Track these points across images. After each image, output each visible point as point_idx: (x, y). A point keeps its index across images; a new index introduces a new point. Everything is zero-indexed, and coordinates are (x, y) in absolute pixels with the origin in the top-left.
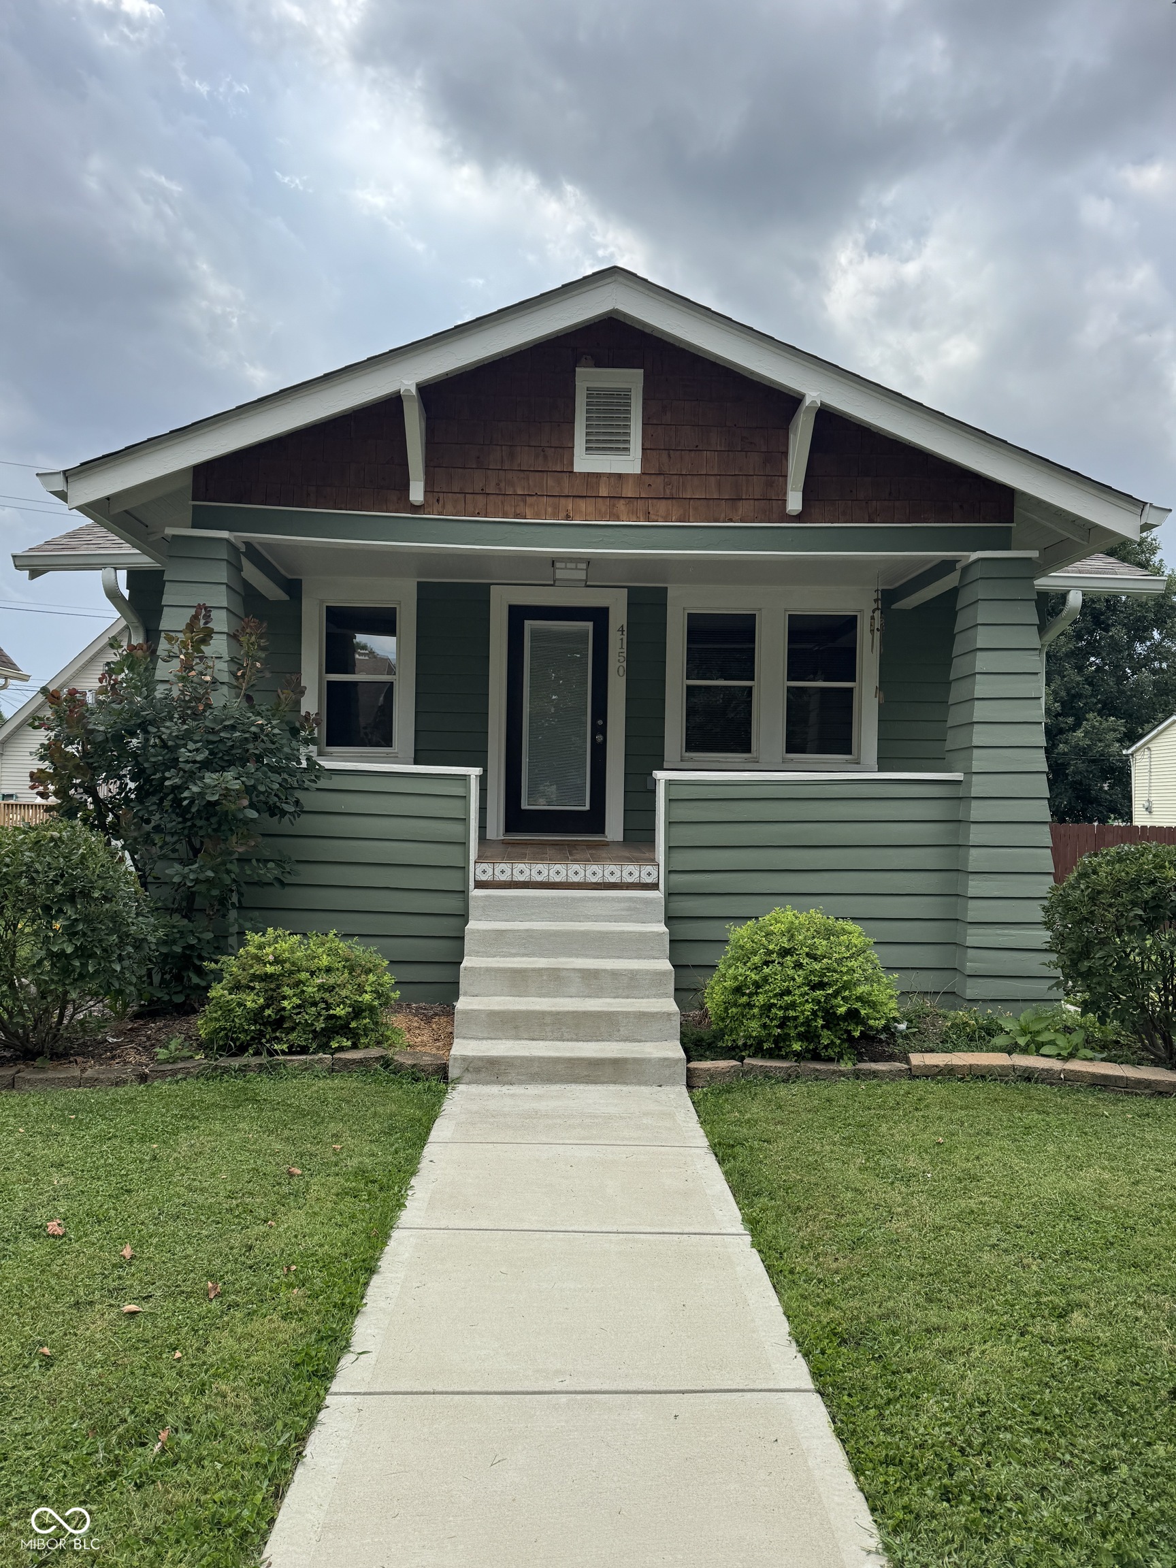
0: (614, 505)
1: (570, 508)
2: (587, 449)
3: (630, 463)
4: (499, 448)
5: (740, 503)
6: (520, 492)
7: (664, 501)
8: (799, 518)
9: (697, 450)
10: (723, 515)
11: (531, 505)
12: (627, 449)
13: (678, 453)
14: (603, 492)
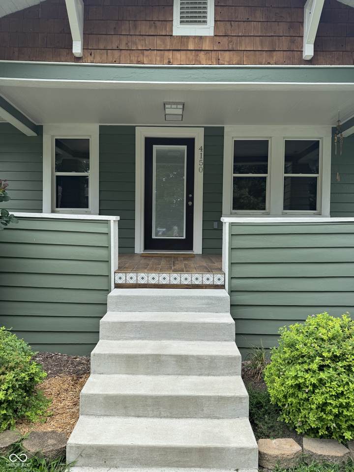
0: (197, 55)
1: (171, 57)
2: (181, 22)
3: (207, 30)
4: (127, 22)
5: (275, 53)
6: (140, 48)
7: (228, 52)
8: (310, 62)
9: (248, 21)
10: (264, 60)
11: (147, 56)
12: (205, 22)
13: (237, 22)
14: (191, 46)
